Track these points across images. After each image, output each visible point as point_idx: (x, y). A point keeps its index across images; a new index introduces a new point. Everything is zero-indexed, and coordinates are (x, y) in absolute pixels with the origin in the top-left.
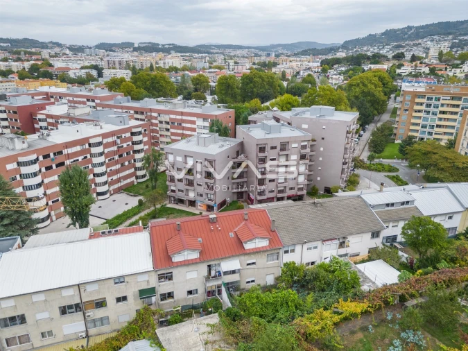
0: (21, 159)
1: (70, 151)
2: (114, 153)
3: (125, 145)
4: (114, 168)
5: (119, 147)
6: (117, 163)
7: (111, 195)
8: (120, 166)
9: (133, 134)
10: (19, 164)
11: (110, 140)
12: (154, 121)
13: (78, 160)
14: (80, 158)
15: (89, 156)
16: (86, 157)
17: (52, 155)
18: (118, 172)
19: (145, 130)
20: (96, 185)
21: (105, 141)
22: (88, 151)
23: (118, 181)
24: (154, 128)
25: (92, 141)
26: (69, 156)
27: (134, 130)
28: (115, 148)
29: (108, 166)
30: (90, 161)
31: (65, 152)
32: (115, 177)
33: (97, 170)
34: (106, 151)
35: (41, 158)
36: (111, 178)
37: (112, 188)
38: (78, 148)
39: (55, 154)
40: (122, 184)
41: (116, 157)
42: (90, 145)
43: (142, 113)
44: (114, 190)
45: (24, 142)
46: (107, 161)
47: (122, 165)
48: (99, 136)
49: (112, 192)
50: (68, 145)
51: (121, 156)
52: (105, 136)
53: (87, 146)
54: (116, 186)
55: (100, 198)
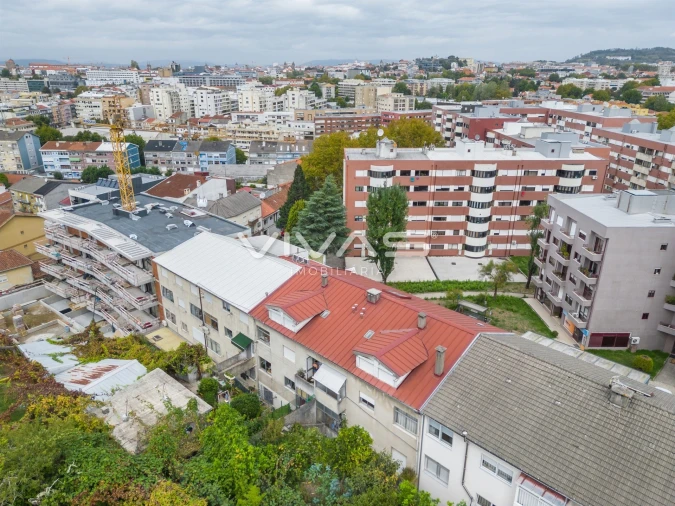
0: (374, 168)
1: (439, 173)
2: (514, 195)
3: (539, 188)
4: (505, 218)
5: (525, 189)
6: (513, 211)
7: (487, 256)
8: (518, 218)
9: (561, 173)
10: (371, 174)
11: (512, 173)
12: (664, 169)
13: (448, 189)
14: (452, 188)
15: (467, 188)
16: (462, 189)
17: (413, 173)
18: (510, 225)
19: (593, 173)
20: (466, 232)
21: (501, 173)
22: (468, 181)
23: (508, 240)
24: (661, 181)
25: (477, 167)
26: (436, 181)
27: (565, 167)
28: (518, 188)
29: (495, 211)
30: (467, 196)
31: (433, 173)
32: (503, 233)
33: (474, 212)
34: (499, 188)
35: (398, 173)
36: (497, 232)
37: (492, 247)
38: (453, 173)
39: (417, 173)
40: (514, 247)
41: (516, 203)
42: (473, 173)
43: (650, 151)
44: (494, 251)
45: (392, 151)
46: (496, 204)
47: (523, 217)
48: (493, 162)
49: (490, 253)
50: (439, 165)
51: (525, 203)
52: (503, 165)
53: (468, 173)
54: (502, 247)
55: (467, 253)
